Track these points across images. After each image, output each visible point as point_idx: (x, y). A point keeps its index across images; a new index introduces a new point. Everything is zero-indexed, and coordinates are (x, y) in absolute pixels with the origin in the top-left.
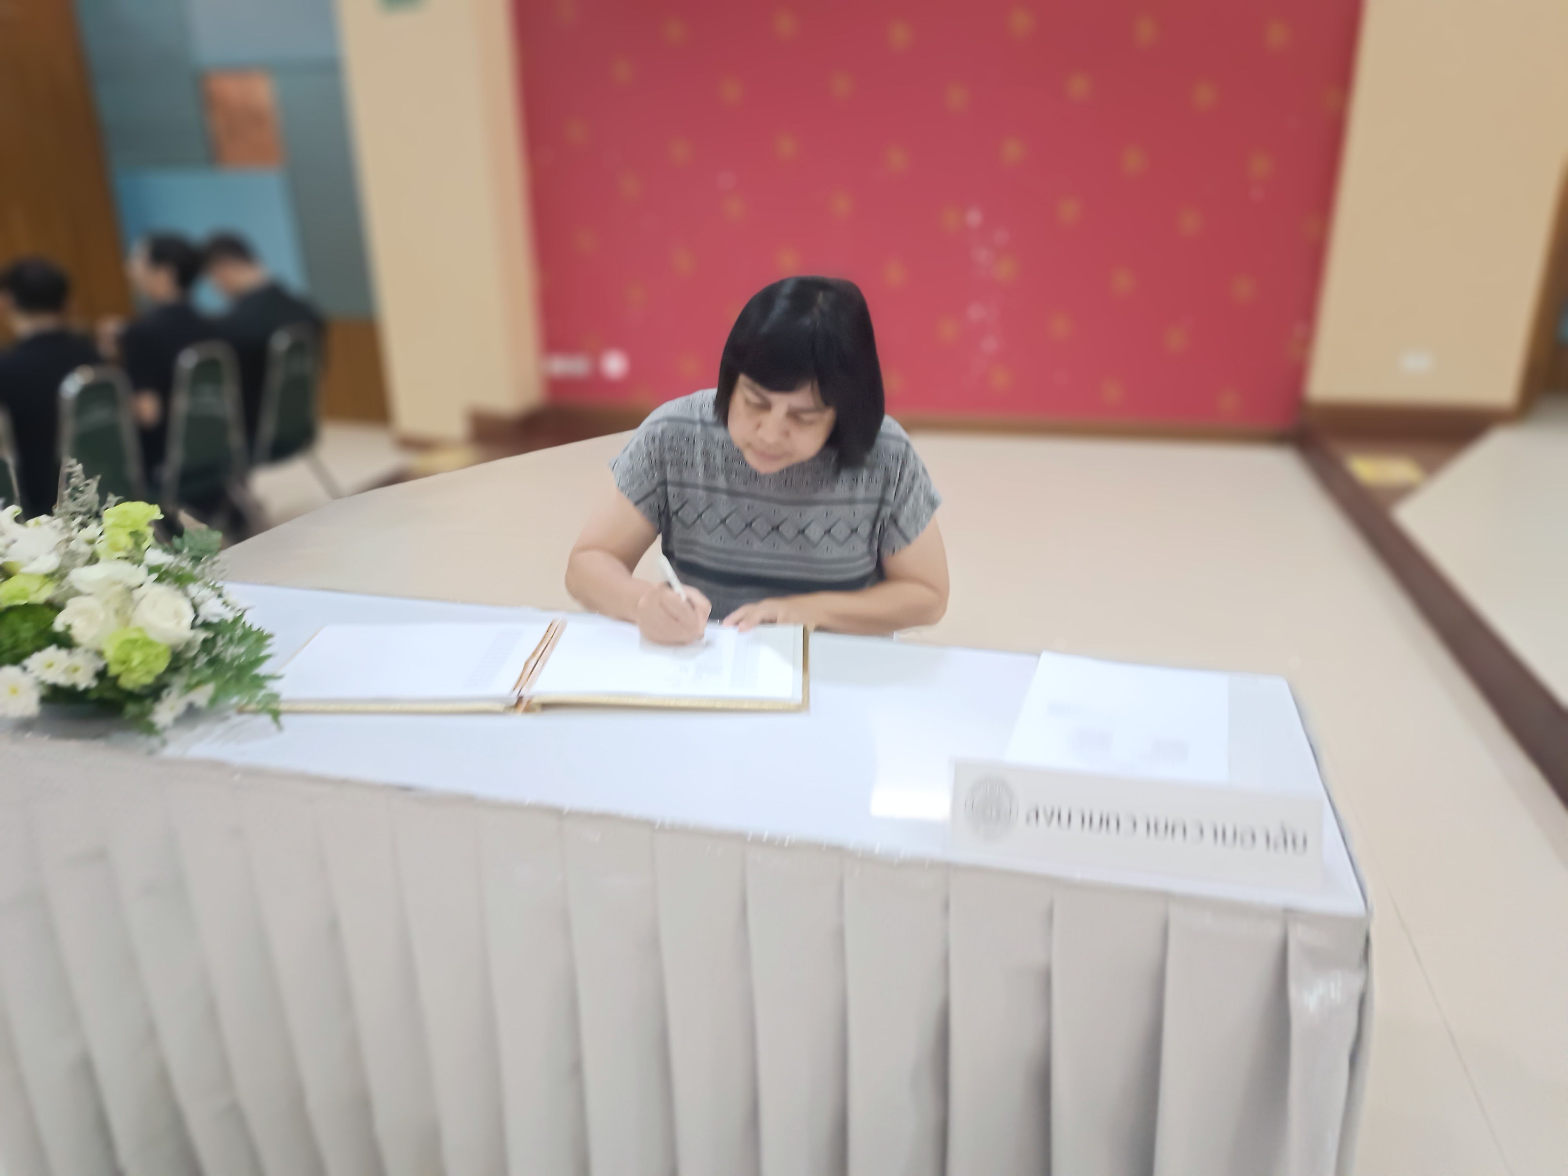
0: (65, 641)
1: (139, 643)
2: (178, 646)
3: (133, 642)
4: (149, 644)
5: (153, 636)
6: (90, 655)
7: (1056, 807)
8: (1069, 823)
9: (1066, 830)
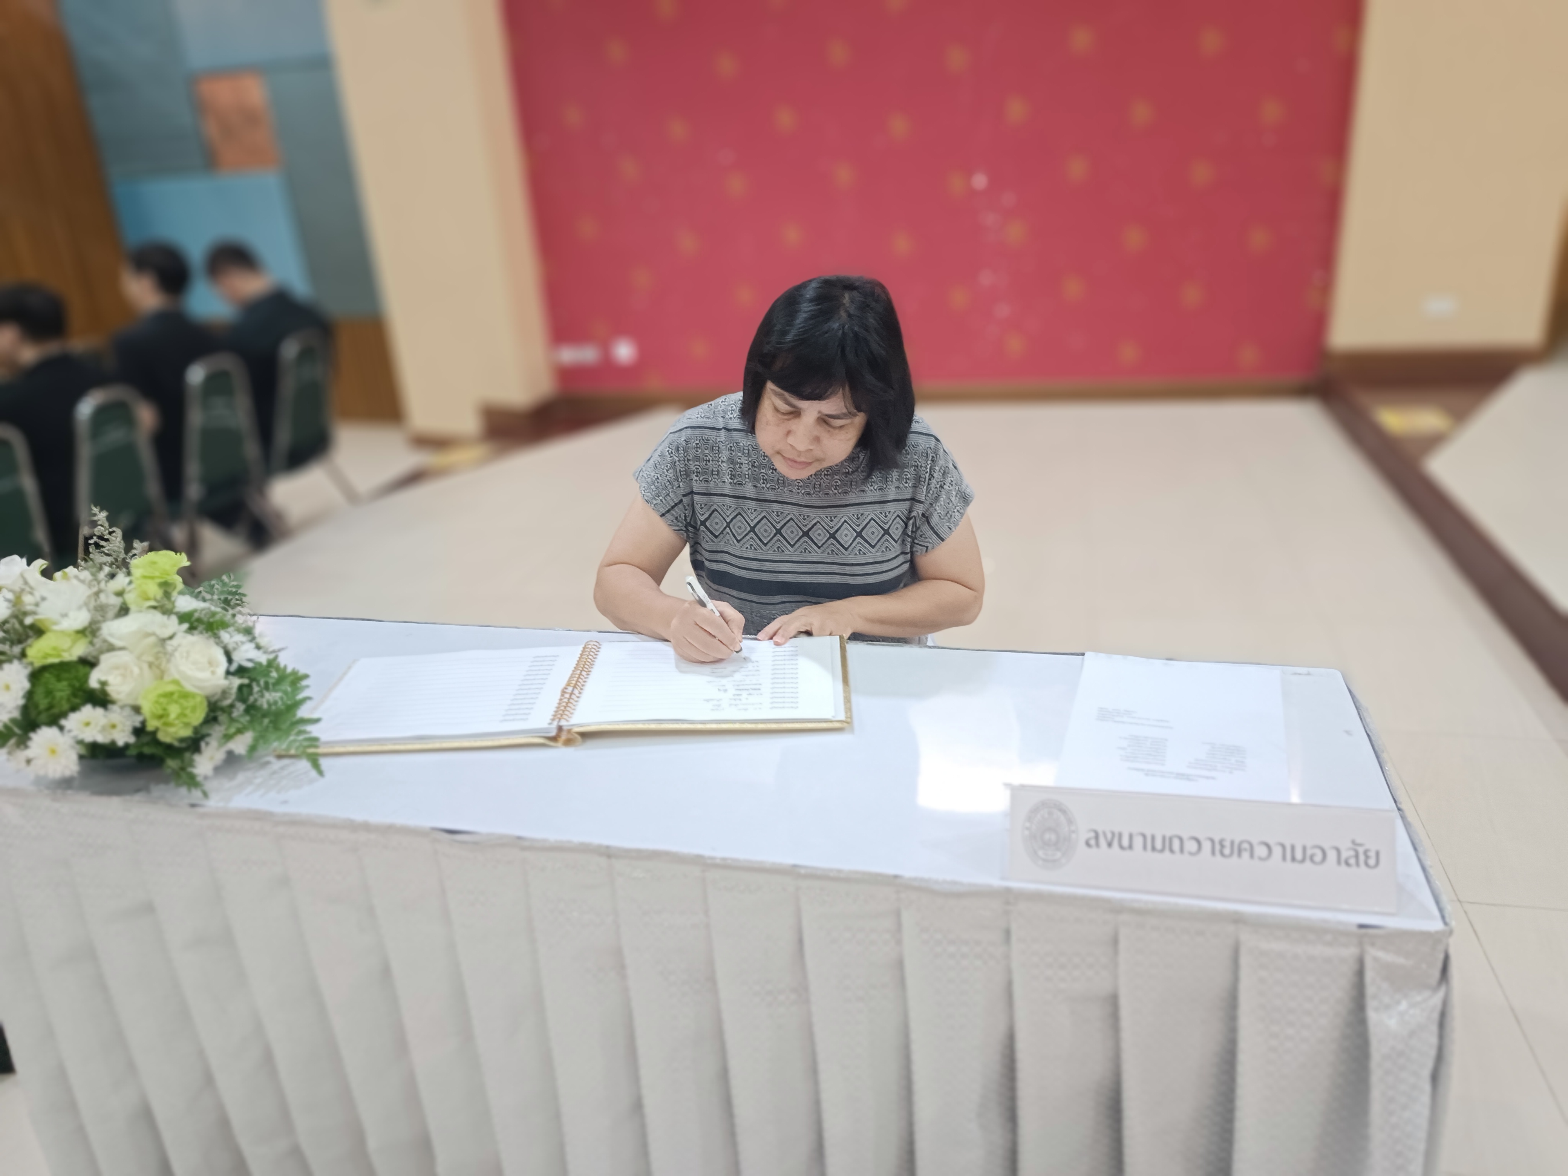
0: (101, 699)
1: (175, 697)
2: (213, 696)
3: (169, 695)
4: (185, 695)
5: (189, 687)
6: (128, 711)
7: (1117, 830)
8: (1131, 847)
9: (1128, 853)
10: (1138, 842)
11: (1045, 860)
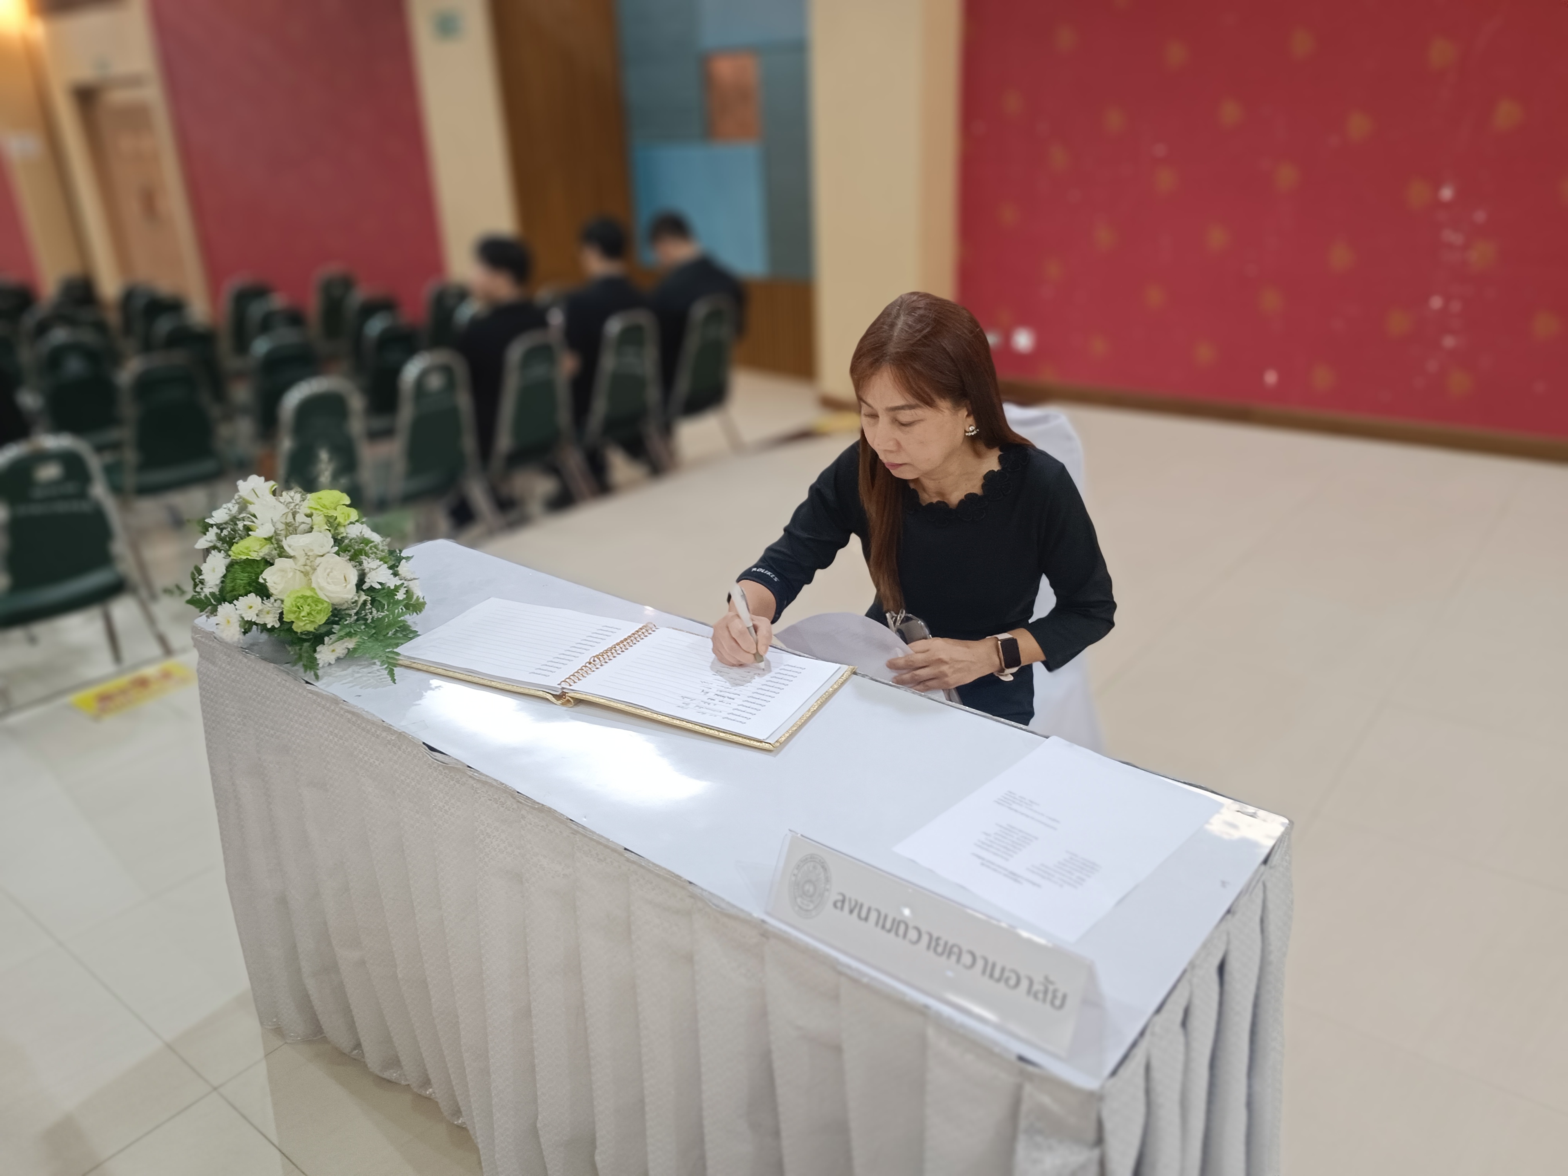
0: (263, 592)
1: (311, 599)
2: (340, 605)
3: (305, 598)
4: (318, 601)
5: (322, 596)
6: (277, 604)
7: (860, 900)
8: (866, 919)
9: (862, 923)
10: (873, 916)
11: (800, 908)
